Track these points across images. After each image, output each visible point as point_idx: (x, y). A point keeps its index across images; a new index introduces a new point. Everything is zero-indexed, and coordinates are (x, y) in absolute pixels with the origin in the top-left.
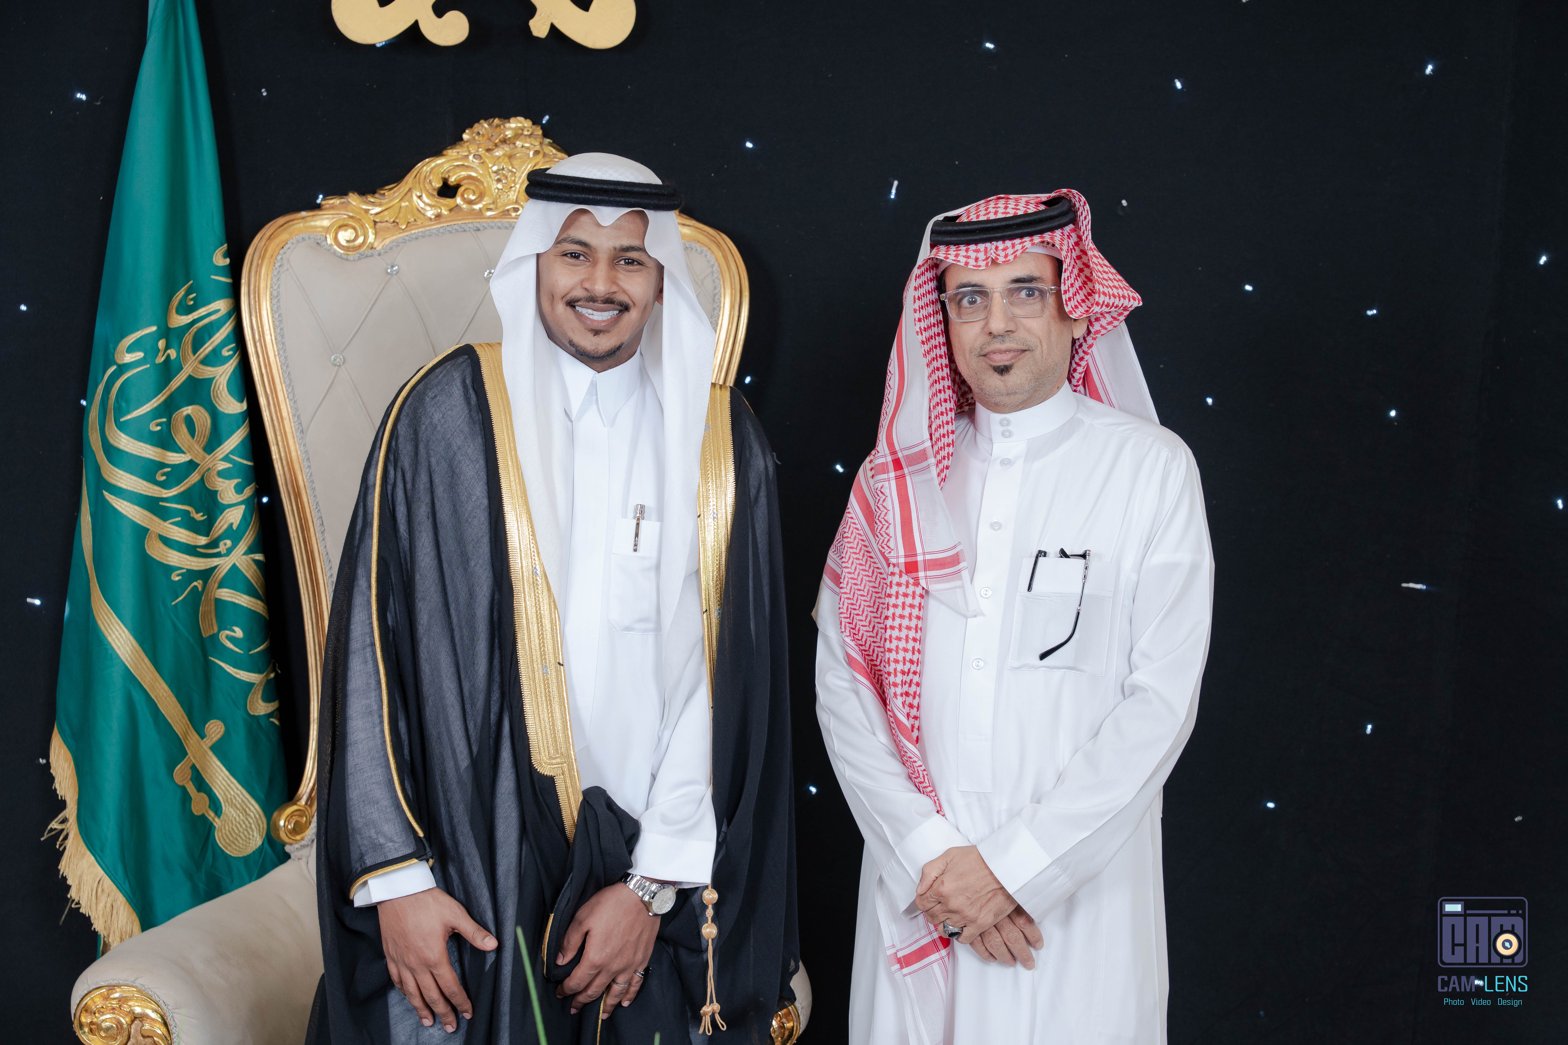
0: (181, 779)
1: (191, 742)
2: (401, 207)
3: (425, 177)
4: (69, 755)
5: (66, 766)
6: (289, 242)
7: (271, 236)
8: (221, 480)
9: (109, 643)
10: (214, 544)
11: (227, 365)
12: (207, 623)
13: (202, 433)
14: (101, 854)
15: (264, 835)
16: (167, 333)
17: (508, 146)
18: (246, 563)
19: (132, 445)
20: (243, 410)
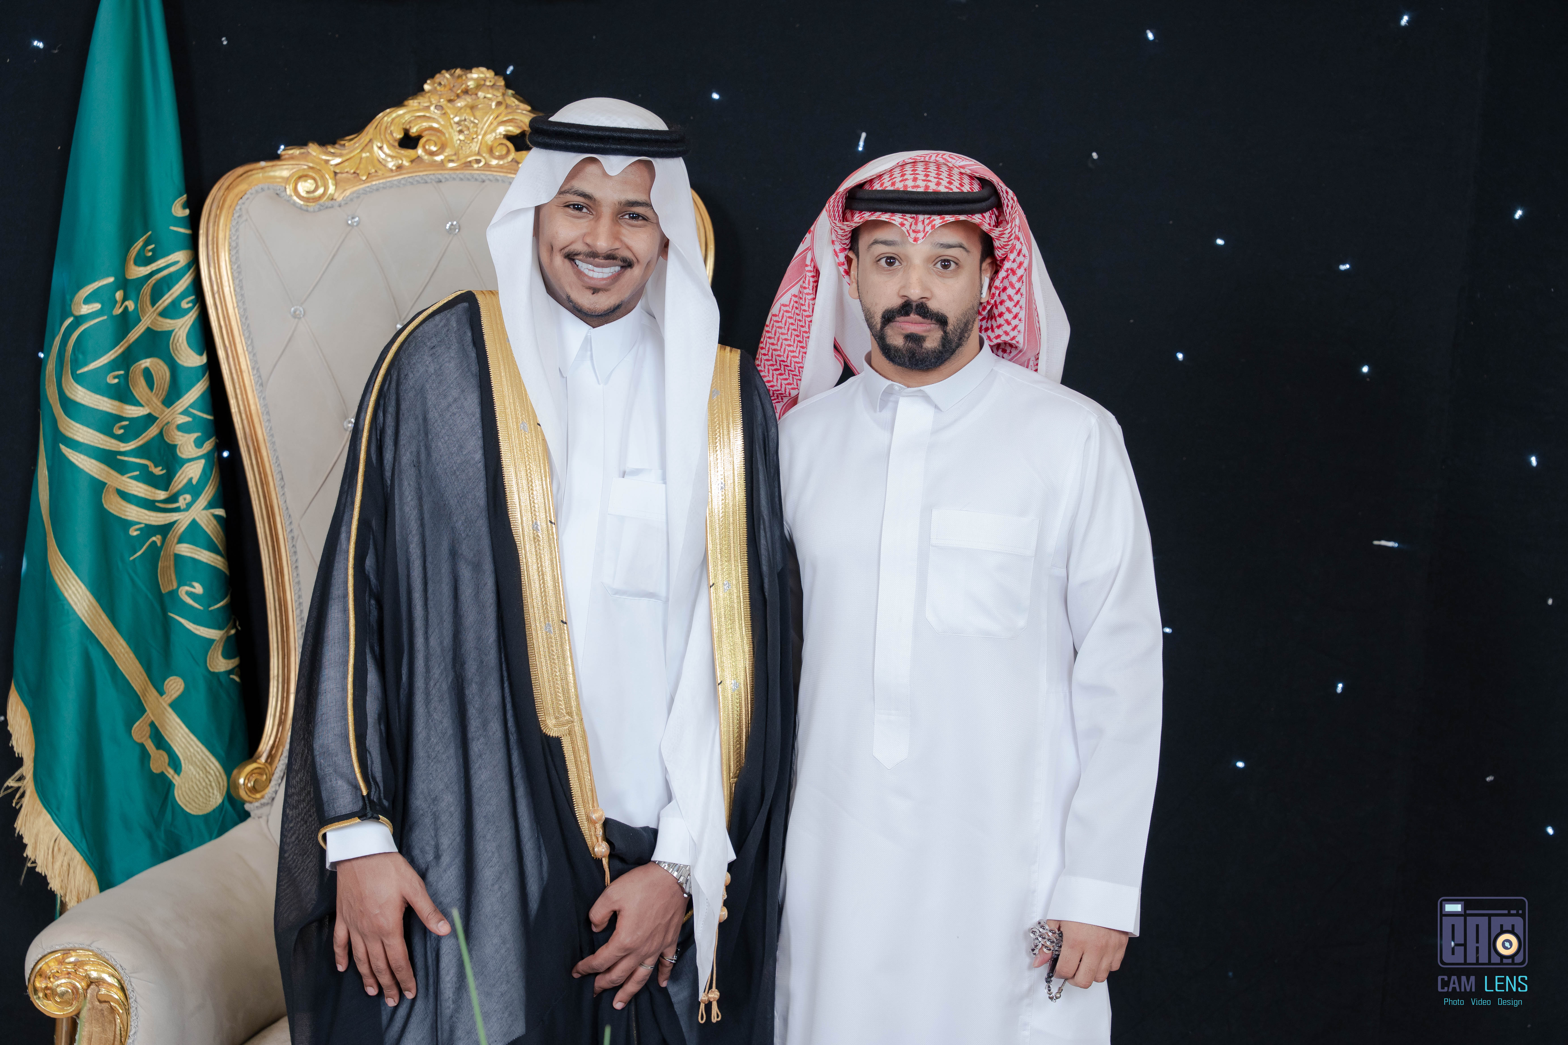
0: (140, 737)
1: (150, 699)
2: (361, 158)
3: (386, 128)
4: (26, 712)
5: (23, 723)
6: (248, 193)
7: (229, 186)
8: (180, 433)
9: (66, 599)
10: (173, 499)
11: (186, 317)
12: (166, 580)
13: (160, 386)
14: (57, 812)
15: (225, 793)
16: (125, 284)
17: (470, 97)
18: (207, 518)
19: (88, 397)
20: (203, 363)
